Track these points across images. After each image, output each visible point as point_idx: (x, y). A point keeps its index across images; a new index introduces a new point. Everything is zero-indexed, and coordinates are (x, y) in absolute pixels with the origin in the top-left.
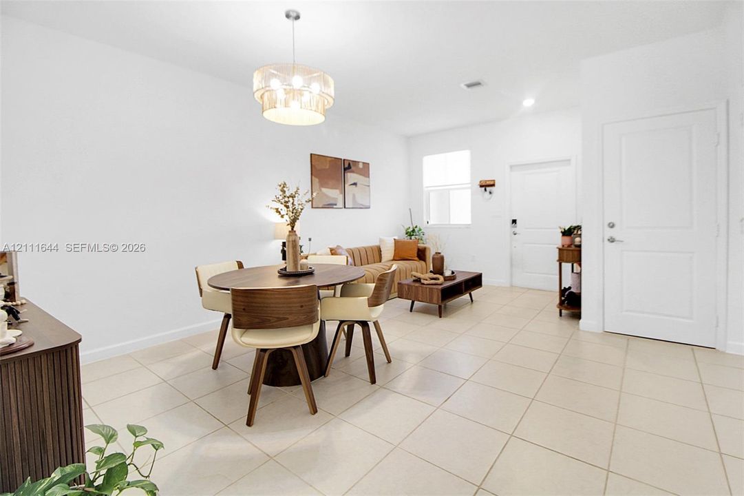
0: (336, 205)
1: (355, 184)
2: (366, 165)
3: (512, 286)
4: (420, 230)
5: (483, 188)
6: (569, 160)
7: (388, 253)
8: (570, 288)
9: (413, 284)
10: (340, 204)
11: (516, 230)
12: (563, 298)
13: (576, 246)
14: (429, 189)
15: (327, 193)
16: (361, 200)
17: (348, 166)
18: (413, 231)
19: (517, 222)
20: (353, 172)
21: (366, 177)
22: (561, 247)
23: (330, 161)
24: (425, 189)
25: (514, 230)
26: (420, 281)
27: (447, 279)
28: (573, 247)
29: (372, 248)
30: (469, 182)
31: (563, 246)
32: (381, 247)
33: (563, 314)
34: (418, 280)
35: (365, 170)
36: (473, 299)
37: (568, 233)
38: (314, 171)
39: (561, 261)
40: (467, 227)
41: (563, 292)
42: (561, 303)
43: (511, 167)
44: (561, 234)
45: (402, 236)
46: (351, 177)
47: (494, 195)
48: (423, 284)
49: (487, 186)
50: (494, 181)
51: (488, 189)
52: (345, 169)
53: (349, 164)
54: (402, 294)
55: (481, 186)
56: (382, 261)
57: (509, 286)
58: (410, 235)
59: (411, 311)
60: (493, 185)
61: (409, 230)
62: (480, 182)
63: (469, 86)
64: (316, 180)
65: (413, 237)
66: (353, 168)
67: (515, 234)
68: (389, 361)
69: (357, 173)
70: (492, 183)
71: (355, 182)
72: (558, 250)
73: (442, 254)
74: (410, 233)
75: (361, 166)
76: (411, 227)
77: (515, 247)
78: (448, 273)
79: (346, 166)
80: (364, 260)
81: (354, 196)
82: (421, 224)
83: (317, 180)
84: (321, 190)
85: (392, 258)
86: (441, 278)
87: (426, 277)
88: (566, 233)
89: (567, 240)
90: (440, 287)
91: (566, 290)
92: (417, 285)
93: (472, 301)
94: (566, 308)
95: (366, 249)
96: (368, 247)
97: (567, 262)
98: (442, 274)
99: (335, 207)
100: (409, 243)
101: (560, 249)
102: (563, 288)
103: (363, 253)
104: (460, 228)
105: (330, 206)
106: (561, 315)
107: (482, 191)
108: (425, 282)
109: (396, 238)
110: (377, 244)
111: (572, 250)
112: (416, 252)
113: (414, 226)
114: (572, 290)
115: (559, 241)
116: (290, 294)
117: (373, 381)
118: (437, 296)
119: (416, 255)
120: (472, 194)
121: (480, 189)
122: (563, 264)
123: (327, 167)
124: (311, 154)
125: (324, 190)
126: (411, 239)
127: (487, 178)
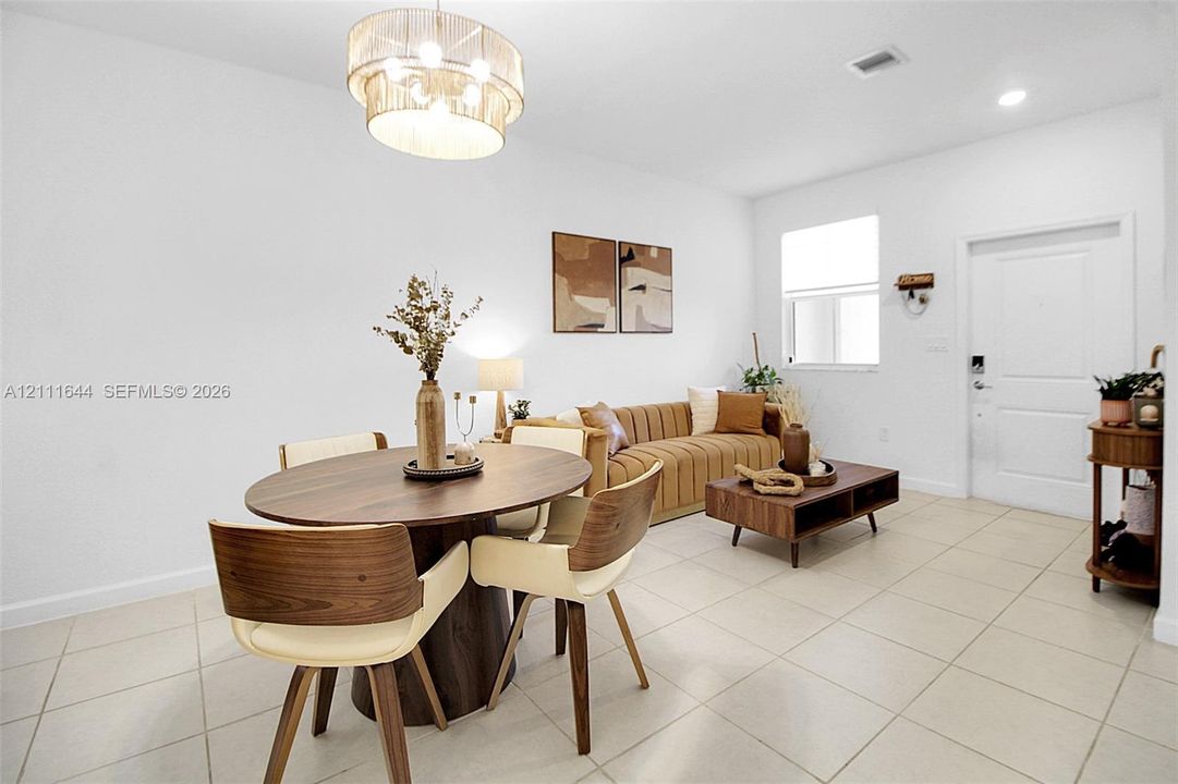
0: (602, 326)
1: (642, 288)
2: (666, 253)
3: (970, 497)
4: (773, 374)
5: (907, 292)
6: (1117, 224)
7: (705, 418)
8: (1122, 524)
9: (736, 490)
10: (610, 325)
11: (983, 379)
12: (1104, 548)
13: (1143, 426)
14: (795, 295)
15: (583, 305)
16: (652, 318)
17: (630, 255)
18: (761, 375)
19: (986, 361)
20: (638, 265)
21: (664, 274)
22: (1099, 426)
23: (591, 246)
24: (785, 296)
25: (977, 377)
26: (752, 485)
27: (810, 483)
28: (1134, 429)
29: (673, 408)
30: (876, 280)
31: (1105, 424)
32: (692, 405)
33: (1101, 588)
34: (748, 483)
35: (663, 260)
36: (877, 525)
37: (1117, 391)
38: (559, 264)
39: (1099, 459)
40: (871, 370)
41: (1103, 531)
42: (1098, 560)
43: (971, 245)
44: (1100, 396)
45: (735, 385)
46: (634, 275)
47: (931, 305)
48: (757, 493)
49: (915, 286)
50: (932, 275)
51: (918, 293)
52: (622, 260)
53: (630, 250)
54: (714, 509)
55: (902, 288)
56: (693, 434)
57: (965, 496)
58: (754, 384)
59: (735, 544)
60: (930, 285)
61: (753, 375)
62: (901, 278)
63: (866, 66)
64: (563, 282)
65: (758, 388)
66: (638, 258)
67: (980, 388)
68: (645, 686)
69: (644, 267)
70: (926, 280)
71: (642, 283)
72: (1091, 432)
73: (804, 428)
74: (753, 381)
75: (654, 253)
76: (756, 368)
77: (980, 415)
78: (817, 470)
79: (625, 254)
80: (656, 431)
81: (639, 309)
82: (778, 364)
83: (565, 280)
84: (571, 299)
85: (712, 428)
86: (798, 481)
87: (767, 475)
88: (1115, 394)
89: (1117, 410)
90: (793, 503)
91: (1110, 528)
92: (745, 493)
93: (874, 529)
94: (1114, 576)
95: (660, 410)
96: (665, 406)
97: (1116, 463)
98: (803, 470)
99: (599, 330)
100: (748, 400)
101: (1097, 433)
102: (1103, 523)
103: (655, 420)
104: (856, 371)
105: (592, 328)
106: (1096, 588)
107: (903, 297)
108: (762, 489)
109: (723, 389)
110: (685, 399)
111: (1133, 437)
112: (760, 418)
113: (763, 367)
114: (1128, 529)
115: (1094, 410)
116: (329, 547)
117: (584, 749)
118: (785, 523)
119: (760, 424)
120: (883, 304)
121: (900, 292)
122: (1105, 468)
123: (586, 256)
124: (554, 233)
125: (577, 298)
126: (754, 391)
127: (917, 269)
